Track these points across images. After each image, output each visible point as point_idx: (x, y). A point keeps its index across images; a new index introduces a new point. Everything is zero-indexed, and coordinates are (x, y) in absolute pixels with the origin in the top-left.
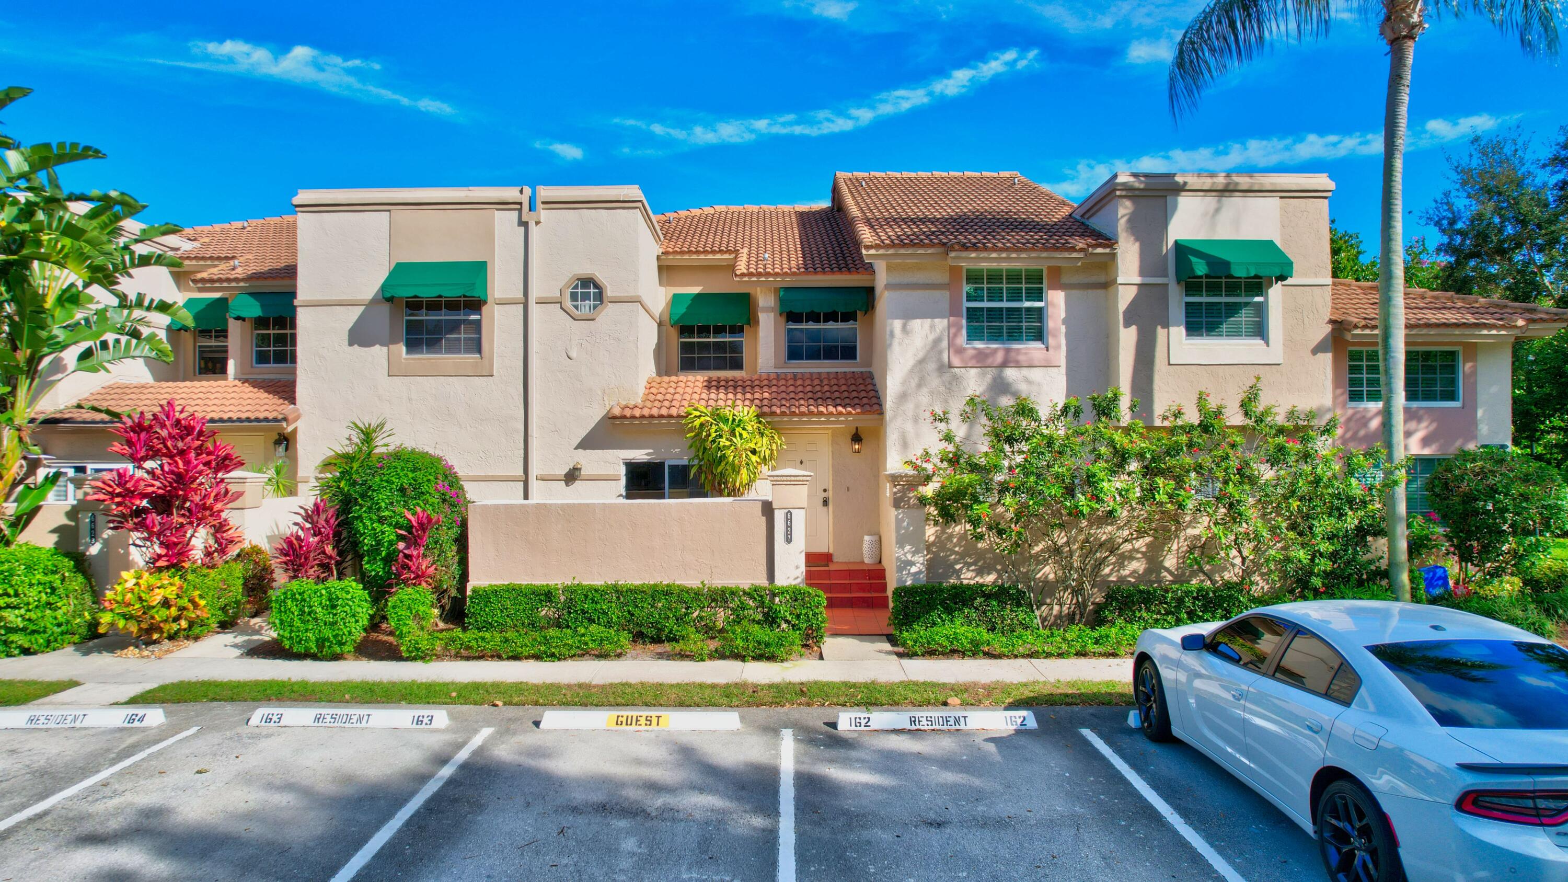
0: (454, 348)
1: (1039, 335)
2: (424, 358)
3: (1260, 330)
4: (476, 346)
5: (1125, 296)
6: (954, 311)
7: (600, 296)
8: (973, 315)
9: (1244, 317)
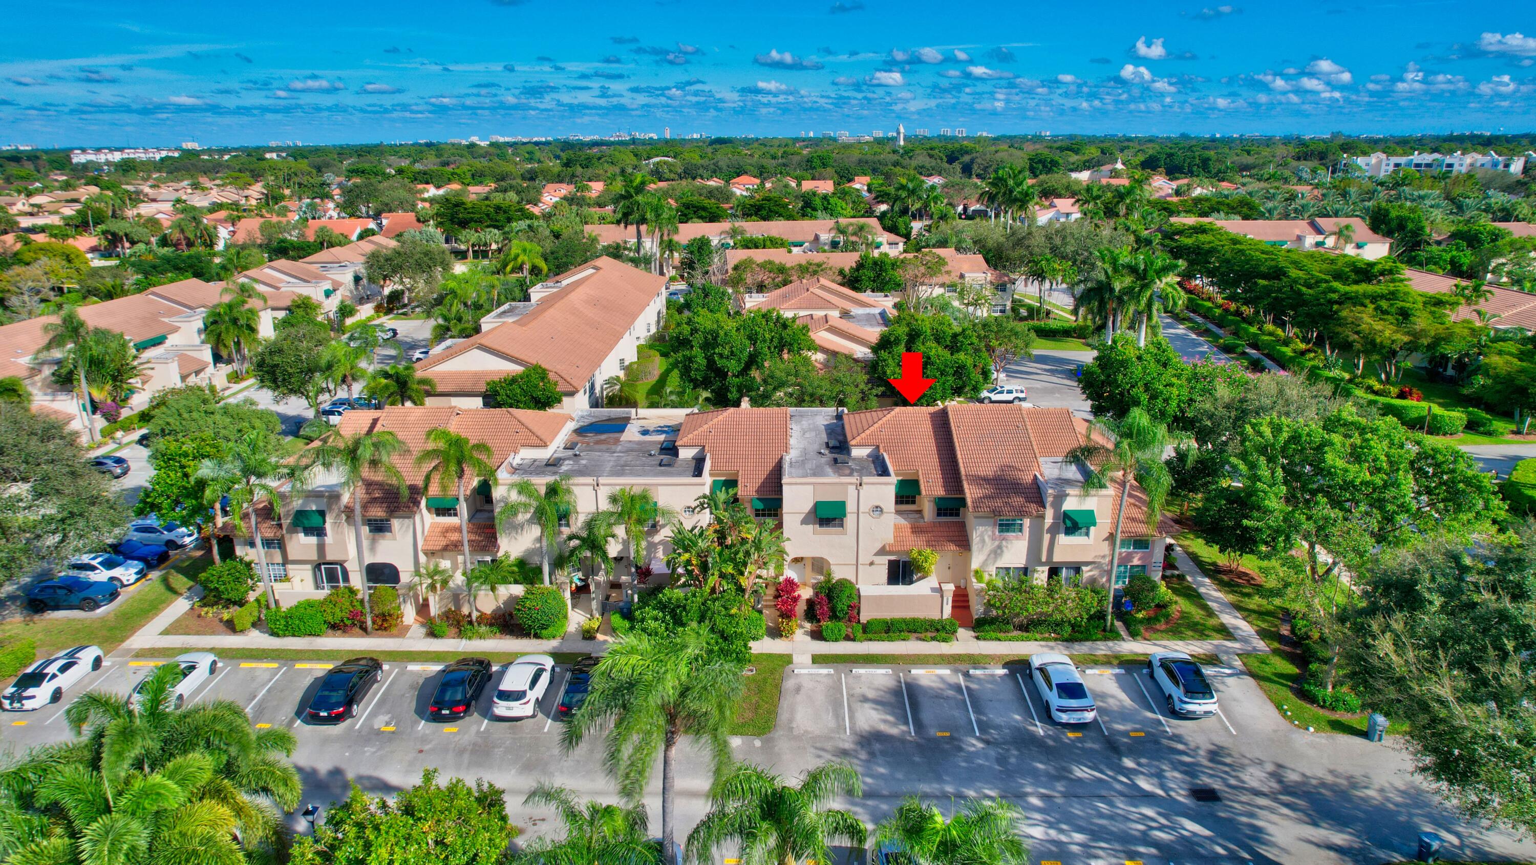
0: (835, 526)
1: (1021, 531)
2: (825, 529)
3: (1087, 534)
4: (842, 525)
5: (1047, 526)
6: (995, 525)
7: (882, 511)
8: (1000, 525)
9: (1084, 530)
